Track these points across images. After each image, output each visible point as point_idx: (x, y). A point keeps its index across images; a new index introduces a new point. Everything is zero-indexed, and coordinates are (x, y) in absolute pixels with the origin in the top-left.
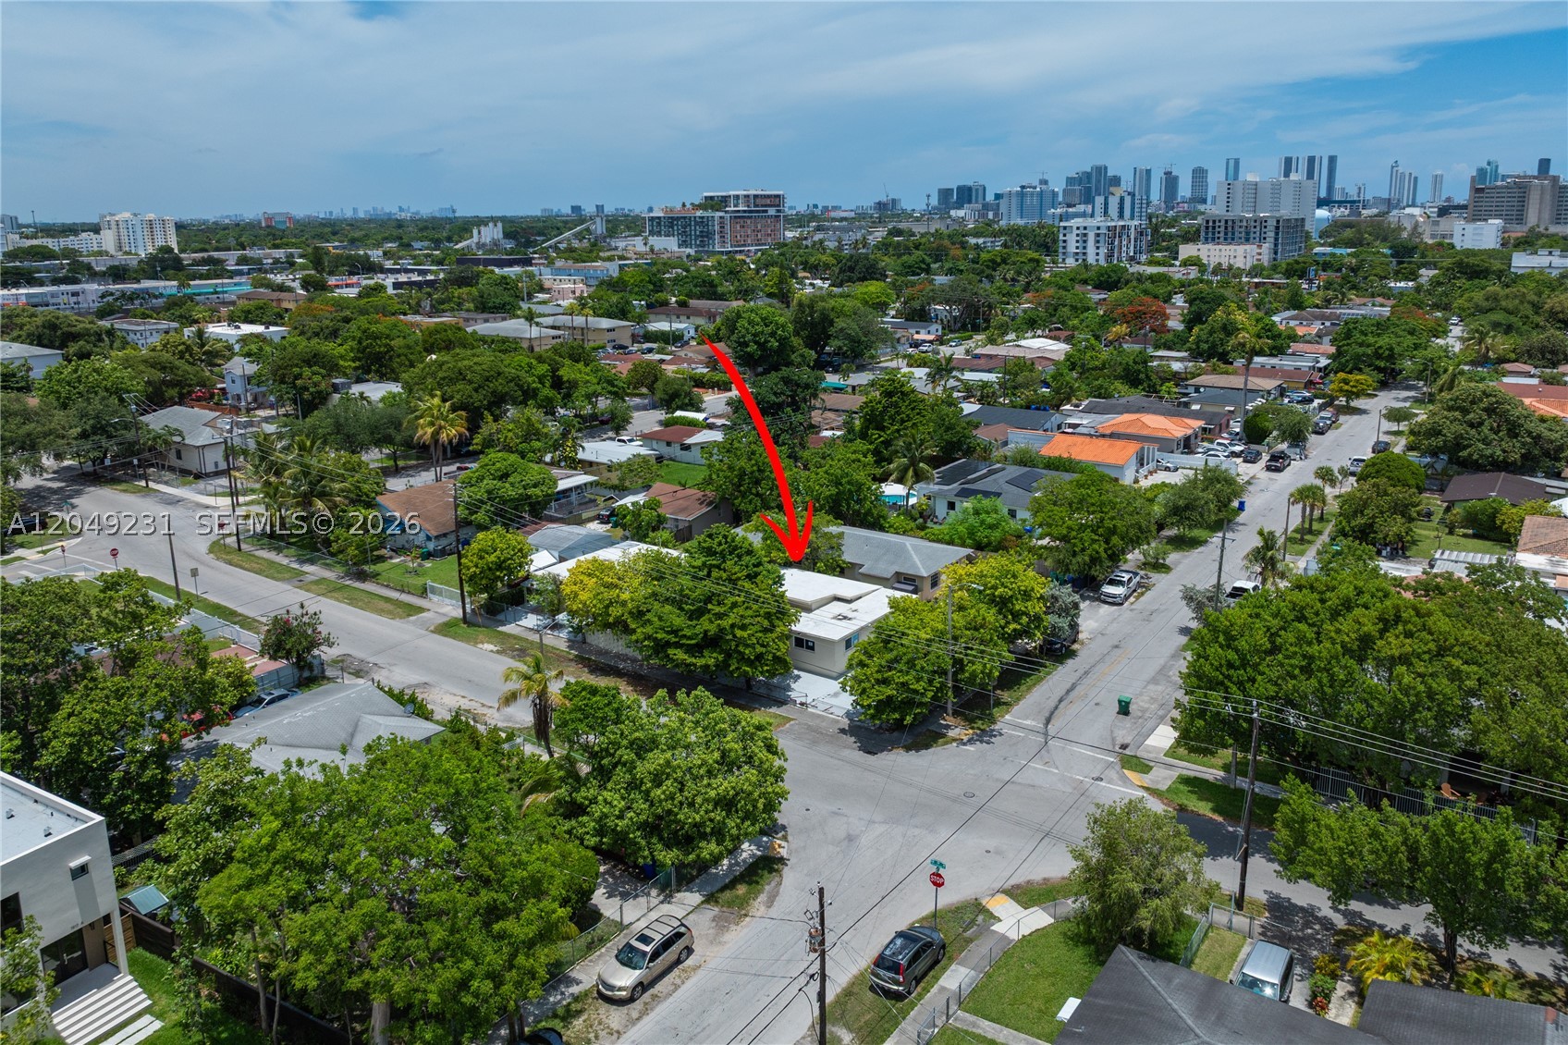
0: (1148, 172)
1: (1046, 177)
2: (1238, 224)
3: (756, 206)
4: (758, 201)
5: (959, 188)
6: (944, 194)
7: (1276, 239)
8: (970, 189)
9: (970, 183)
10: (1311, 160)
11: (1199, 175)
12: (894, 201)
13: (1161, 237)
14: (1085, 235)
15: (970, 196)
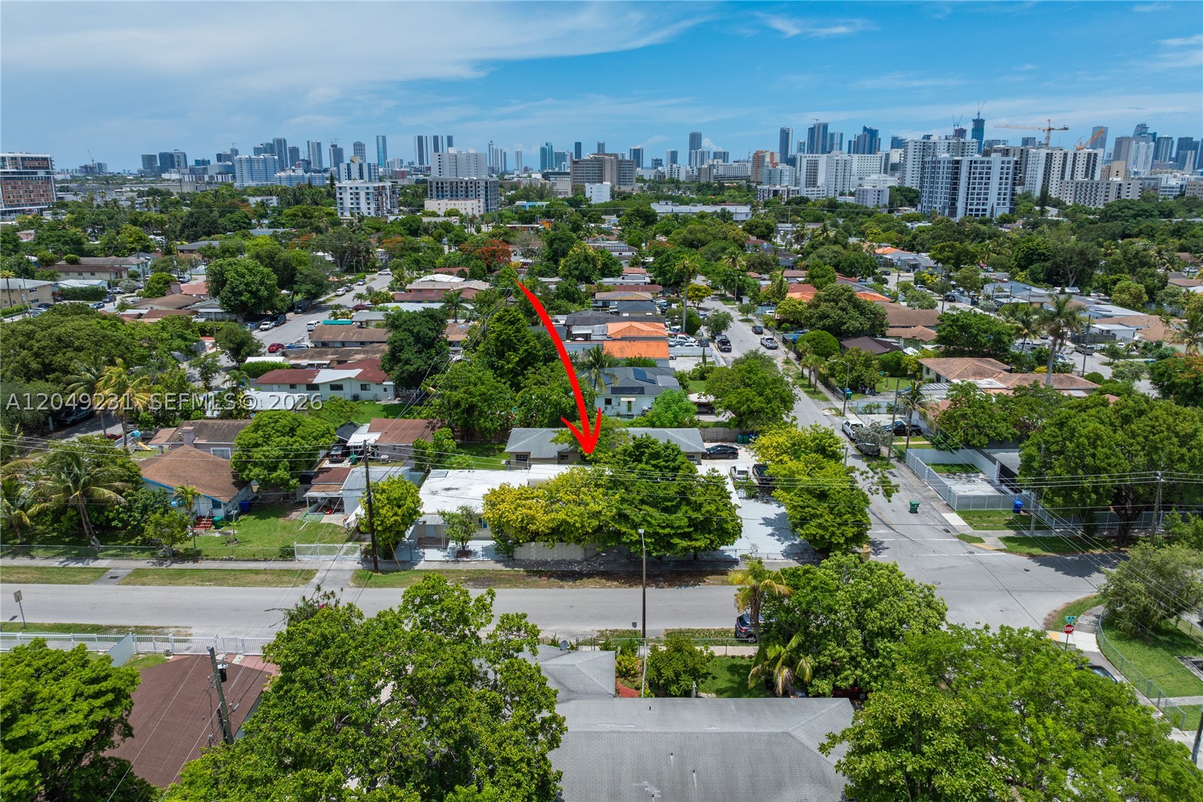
0: (319, 144)
1: (236, 147)
2: (459, 185)
3: (26, 168)
4: (27, 163)
5: (162, 155)
6: (148, 160)
7: (486, 196)
8: (171, 156)
9: (171, 151)
10: (436, 138)
11: (359, 148)
12: (100, 165)
13: (414, 196)
14: (357, 194)
15: (173, 161)
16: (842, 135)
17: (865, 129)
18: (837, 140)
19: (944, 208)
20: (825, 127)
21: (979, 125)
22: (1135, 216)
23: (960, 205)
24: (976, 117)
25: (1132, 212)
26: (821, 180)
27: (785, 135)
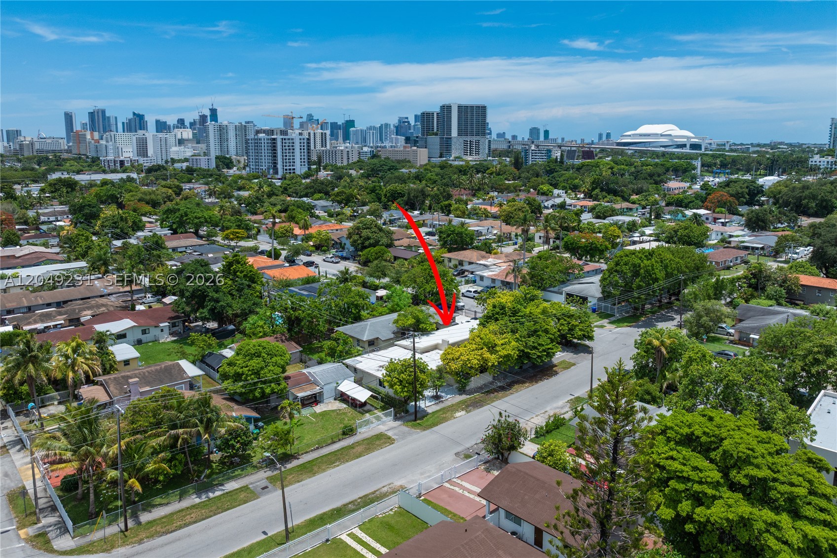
16: (116, 118)
17: (134, 114)
18: (113, 121)
19: (269, 169)
20: (103, 112)
21: (214, 112)
22: (389, 170)
23: (280, 166)
24: (211, 107)
25: (387, 168)
26: (150, 152)
27: (69, 118)
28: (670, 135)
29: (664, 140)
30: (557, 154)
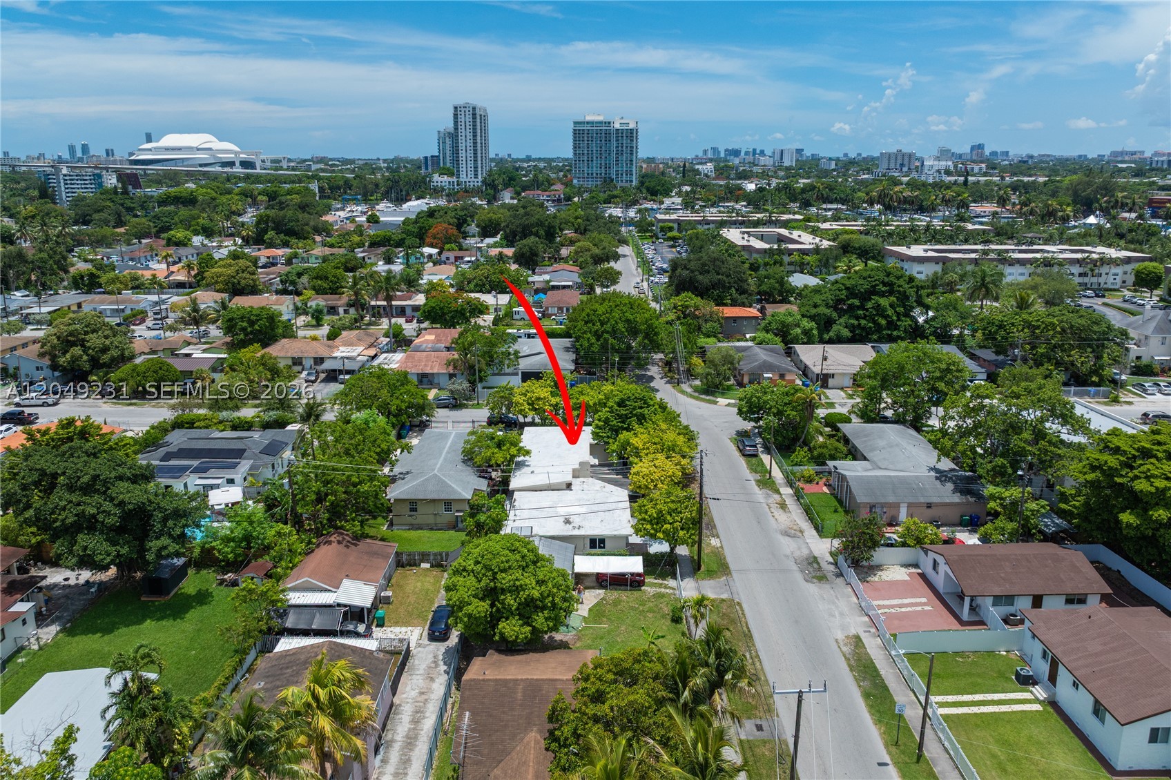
28: (210, 149)
29: (203, 156)
30: (111, 181)
